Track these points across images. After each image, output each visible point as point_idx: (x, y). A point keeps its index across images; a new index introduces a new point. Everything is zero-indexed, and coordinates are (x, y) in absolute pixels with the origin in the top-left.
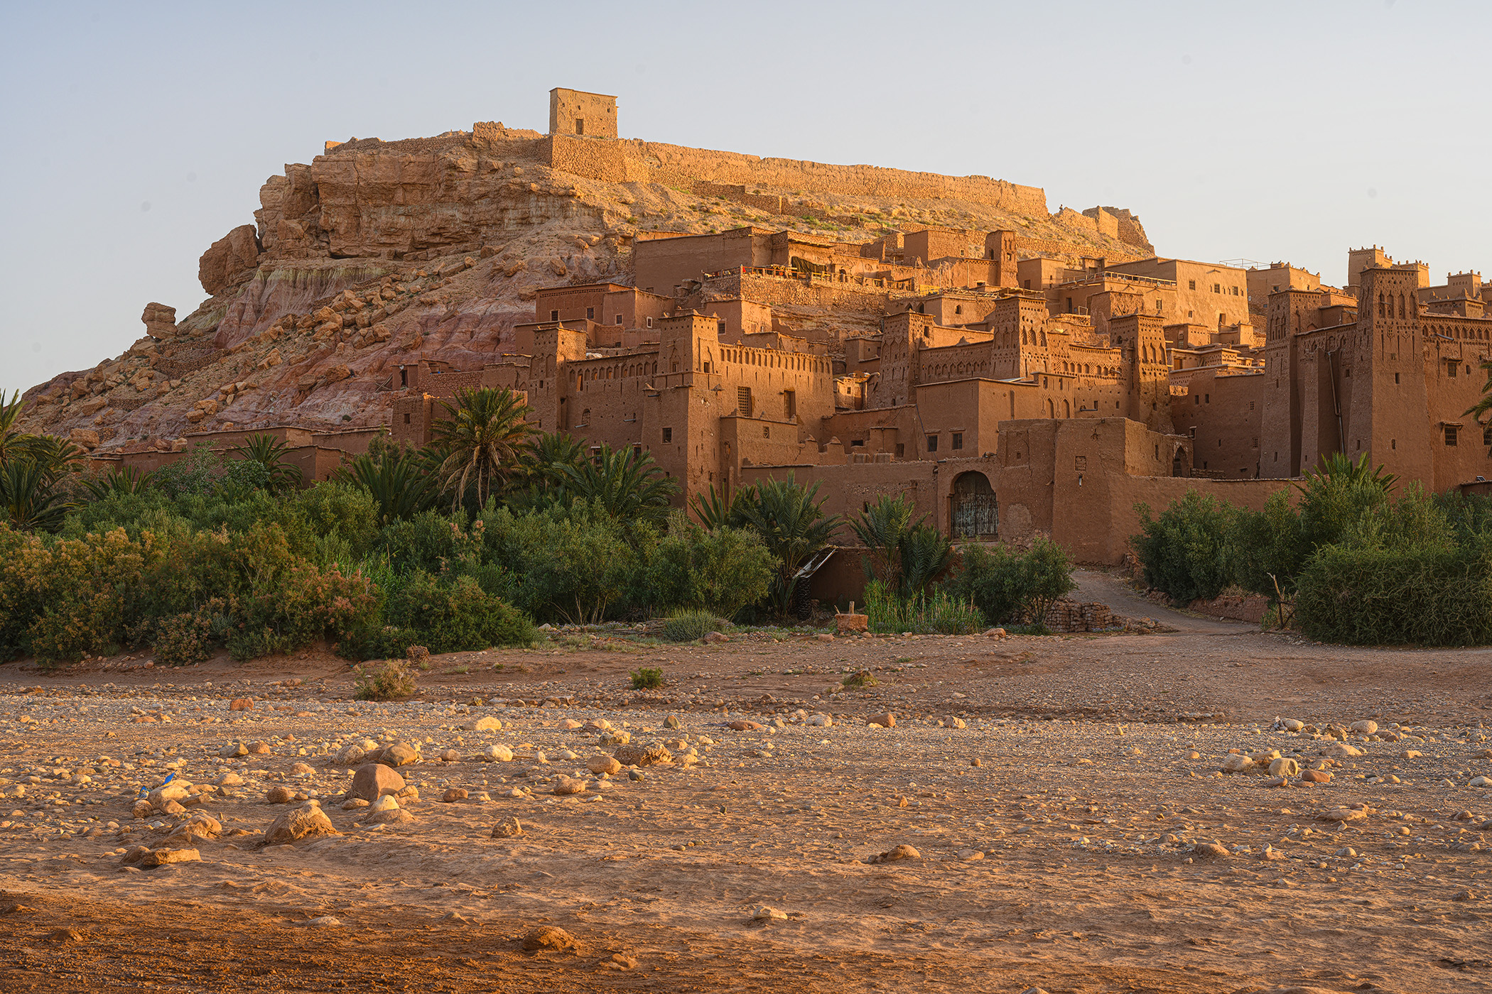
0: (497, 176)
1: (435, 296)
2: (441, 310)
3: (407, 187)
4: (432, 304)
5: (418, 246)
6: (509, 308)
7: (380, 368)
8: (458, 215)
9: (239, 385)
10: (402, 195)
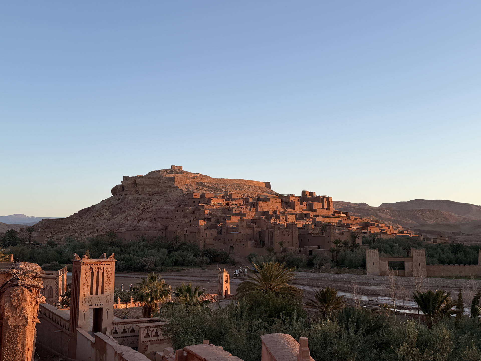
0: (166, 184)
1: (157, 205)
2: (159, 207)
3: (151, 184)
4: (157, 206)
5: (153, 194)
6: (169, 208)
7: (151, 217)
8: (160, 190)
9: (128, 219)
10: (150, 186)
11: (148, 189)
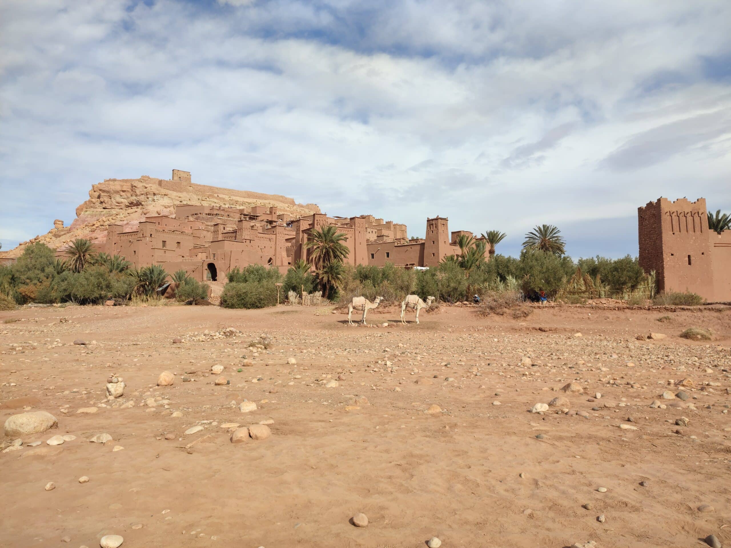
3: (123, 191)
10: (122, 193)
11: (118, 199)
